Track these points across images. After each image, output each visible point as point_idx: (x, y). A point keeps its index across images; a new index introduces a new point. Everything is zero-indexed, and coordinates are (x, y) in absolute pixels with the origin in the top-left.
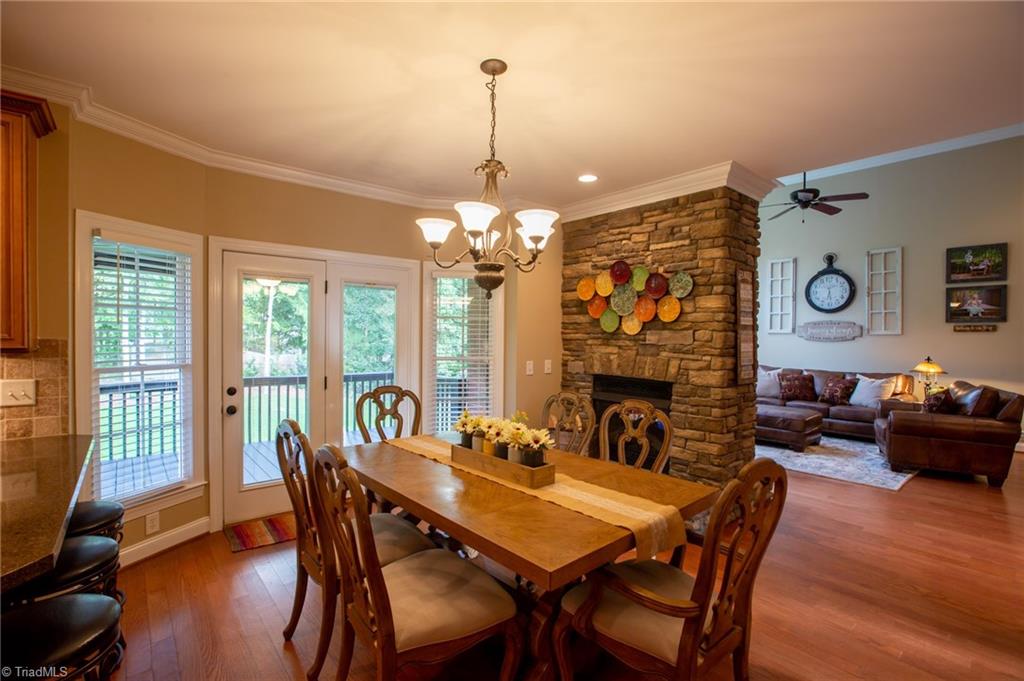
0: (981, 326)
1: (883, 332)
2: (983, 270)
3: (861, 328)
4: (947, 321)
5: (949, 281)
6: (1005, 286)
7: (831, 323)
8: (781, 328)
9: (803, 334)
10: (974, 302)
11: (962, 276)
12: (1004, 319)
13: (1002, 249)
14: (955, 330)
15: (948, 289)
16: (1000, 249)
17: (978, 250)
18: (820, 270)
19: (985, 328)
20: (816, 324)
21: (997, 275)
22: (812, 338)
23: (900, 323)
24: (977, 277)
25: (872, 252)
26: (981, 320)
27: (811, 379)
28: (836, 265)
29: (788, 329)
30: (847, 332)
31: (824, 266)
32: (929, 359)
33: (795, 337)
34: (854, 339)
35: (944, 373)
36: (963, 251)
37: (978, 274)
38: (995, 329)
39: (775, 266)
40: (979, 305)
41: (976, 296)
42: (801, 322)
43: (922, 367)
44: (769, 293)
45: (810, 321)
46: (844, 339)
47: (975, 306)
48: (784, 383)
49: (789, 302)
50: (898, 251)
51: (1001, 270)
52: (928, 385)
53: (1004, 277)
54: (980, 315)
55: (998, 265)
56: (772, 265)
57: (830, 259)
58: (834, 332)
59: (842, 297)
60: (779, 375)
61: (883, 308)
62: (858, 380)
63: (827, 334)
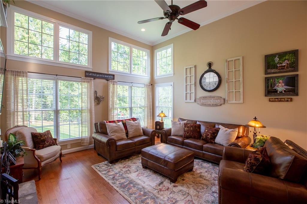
0: (284, 99)
1: (234, 102)
2: (284, 66)
3: (224, 100)
4: (266, 96)
5: (266, 73)
6: (297, 75)
7: (211, 97)
8: (190, 100)
9: (199, 103)
10: (279, 85)
11: (273, 71)
12: (297, 95)
13: (295, 53)
14: (270, 101)
15: (266, 78)
16: (294, 53)
17: (282, 55)
18: (206, 70)
19: (286, 99)
20: (204, 98)
21: (293, 69)
22: (203, 105)
23: (242, 97)
24: (282, 70)
25: (229, 60)
26: (284, 95)
27: (199, 126)
28: (213, 68)
29: (193, 100)
30: (218, 102)
31: (207, 68)
32: (255, 118)
33: (196, 104)
34: (221, 105)
35: (264, 127)
36: (274, 55)
37: (282, 69)
38: (291, 100)
39: (187, 69)
40: (282, 86)
41: (281, 81)
42: (198, 97)
43: (253, 123)
44: (185, 83)
45: (201, 96)
46: (216, 105)
47: (281, 87)
48: (186, 129)
49: (193, 87)
50: (241, 58)
51: (294, 66)
52: (255, 134)
53: (297, 70)
54: (283, 92)
55: (293, 63)
56: (186, 69)
57: (210, 65)
58: (212, 101)
59: (216, 84)
60: (185, 124)
61: (234, 90)
62: (220, 128)
63: (209, 103)
